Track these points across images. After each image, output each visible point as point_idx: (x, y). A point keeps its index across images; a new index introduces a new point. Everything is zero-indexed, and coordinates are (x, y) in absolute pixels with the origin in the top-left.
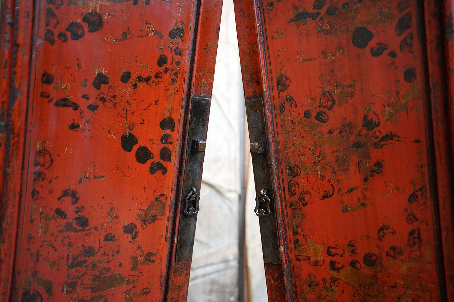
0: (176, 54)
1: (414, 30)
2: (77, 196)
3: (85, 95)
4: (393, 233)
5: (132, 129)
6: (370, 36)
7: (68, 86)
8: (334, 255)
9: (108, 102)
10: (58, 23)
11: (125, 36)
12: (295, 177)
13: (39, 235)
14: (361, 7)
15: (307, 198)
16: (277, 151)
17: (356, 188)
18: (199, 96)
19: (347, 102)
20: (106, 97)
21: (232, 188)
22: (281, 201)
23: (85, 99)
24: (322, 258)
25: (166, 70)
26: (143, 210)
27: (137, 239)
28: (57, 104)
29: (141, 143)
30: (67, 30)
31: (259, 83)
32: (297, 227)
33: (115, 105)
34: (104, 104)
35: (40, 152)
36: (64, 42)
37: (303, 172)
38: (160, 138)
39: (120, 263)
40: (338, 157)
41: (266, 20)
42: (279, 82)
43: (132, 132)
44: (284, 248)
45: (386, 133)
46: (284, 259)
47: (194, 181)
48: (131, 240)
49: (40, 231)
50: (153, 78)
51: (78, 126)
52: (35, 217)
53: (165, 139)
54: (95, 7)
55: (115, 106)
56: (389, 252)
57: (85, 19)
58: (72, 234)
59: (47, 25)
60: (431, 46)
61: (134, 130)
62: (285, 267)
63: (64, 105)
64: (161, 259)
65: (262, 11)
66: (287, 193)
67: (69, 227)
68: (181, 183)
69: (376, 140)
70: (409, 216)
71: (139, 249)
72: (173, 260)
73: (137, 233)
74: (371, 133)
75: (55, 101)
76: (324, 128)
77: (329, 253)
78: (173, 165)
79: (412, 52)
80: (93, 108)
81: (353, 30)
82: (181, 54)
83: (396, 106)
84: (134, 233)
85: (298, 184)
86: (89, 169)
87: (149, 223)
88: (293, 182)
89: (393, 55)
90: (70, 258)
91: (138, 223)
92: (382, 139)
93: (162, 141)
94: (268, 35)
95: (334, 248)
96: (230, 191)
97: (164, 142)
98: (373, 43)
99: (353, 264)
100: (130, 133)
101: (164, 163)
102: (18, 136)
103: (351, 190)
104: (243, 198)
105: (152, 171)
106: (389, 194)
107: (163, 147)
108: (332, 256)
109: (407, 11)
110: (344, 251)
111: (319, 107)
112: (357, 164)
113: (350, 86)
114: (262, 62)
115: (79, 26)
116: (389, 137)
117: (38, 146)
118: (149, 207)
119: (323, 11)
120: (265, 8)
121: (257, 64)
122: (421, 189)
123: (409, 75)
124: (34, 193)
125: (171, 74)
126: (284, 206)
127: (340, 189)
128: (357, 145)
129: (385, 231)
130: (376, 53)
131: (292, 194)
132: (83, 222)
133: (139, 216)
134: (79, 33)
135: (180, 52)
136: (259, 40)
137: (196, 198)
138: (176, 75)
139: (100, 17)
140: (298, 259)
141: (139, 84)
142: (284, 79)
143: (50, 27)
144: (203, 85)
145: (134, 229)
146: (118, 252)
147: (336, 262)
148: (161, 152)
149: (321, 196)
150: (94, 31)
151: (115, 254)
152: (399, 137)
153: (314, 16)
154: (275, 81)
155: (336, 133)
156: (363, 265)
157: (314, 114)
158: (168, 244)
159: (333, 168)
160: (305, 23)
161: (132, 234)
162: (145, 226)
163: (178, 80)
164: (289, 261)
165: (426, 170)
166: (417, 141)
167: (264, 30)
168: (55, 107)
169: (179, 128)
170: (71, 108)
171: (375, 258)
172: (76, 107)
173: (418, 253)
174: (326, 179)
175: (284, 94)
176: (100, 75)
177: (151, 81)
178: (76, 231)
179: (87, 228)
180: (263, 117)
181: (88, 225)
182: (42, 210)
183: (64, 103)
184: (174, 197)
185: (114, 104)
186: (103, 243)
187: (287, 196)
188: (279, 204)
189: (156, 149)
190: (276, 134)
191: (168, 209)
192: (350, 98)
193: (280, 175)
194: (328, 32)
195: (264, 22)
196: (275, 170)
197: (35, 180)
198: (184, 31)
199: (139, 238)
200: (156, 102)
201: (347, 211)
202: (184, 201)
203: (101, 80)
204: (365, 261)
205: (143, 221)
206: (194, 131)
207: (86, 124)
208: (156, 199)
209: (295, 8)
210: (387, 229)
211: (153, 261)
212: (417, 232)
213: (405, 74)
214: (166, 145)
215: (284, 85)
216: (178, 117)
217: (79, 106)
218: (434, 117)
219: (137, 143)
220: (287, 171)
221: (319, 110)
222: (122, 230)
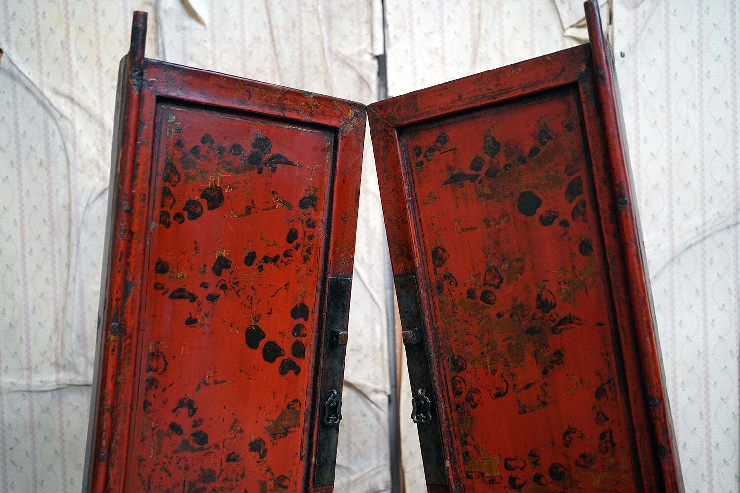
0: (309, 226)
1: (586, 196)
2: (195, 407)
3: (203, 283)
4: (581, 437)
5: (258, 320)
6: (538, 202)
7: (185, 274)
8: (514, 469)
9: (230, 289)
10: (174, 202)
11: (248, 210)
12: (459, 371)
13: (151, 456)
14: (525, 169)
15: (476, 398)
16: (436, 340)
17: (534, 383)
18: (338, 276)
19: (517, 279)
20: (227, 284)
21: (380, 387)
22: (444, 402)
23: (204, 288)
24: (498, 474)
25: (297, 247)
26: (272, 422)
27: (265, 459)
28: (172, 297)
29: (269, 337)
30: (184, 209)
31: (410, 257)
32: (466, 435)
33: (239, 293)
34: (225, 292)
35: (153, 354)
36: (180, 223)
37: (469, 366)
38: (291, 329)
39: (245, 490)
40: (510, 346)
41: (416, 181)
42: (435, 255)
43: (257, 324)
44: (451, 463)
45: (565, 316)
46: (451, 477)
47: (334, 381)
48: (259, 460)
49: (152, 452)
50: (282, 257)
51: (196, 321)
52: (146, 434)
53: (297, 330)
54: (214, 180)
56: (578, 462)
57: (204, 195)
58: (189, 454)
59: (163, 206)
60: (605, 216)
61: (260, 321)
62: (453, 487)
63: (180, 297)
64: (296, 484)
65: (410, 173)
66: (451, 391)
67: (185, 445)
68: (319, 384)
69: (553, 324)
70: (598, 414)
71: (268, 471)
72: (311, 484)
73: (265, 451)
74: (547, 315)
75: (170, 292)
76: (492, 311)
77: (507, 467)
78: (307, 363)
79: (586, 221)
80: (212, 298)
81: (518, 195)
82: (313, 226)
83: (573, 284)
84: (262, 451)
85: (464, 380)
86: (208, 372)
87: (281, 437)
88: (458, 378)
89: (565, 224)
90: (187, 483)
91: (267, 438)
92: (560, 324)
93: (293, 334)
94: (419, 198)
95: (513, 460)
96: (376, 391)
97: (296, 334)
98: (541, 211)
99: (537, 479)
100: (255, 326)
101: (297, 361)
102: (130, 337)
103: (528, 387)
104: (394, 401)
105: (283, 371)
106: (573, 389)
107: (295, 341)
108: (511, 470)
109: (576, 175)
110: (525, 463)
111: (485, 285)
112: (533, 354)
113: (519, 260)
114: (413, 232)
115: (197, 204)
116: (568, 320)
117: (151, 347)
118: (280, 418)
119: (482, 173)
120: (414, 168)
121: (407, 233)
122: (609, 382)
123: (585, 248)
124: (146, 404)
125: (303, 250)
126: (448, 409)
127: (515, 385)
128: (532, 331)
129: (572, 435)
130: (546, 221)
131: (458, 393)
132: (201, 438)
133: (268, 429)
134: (197, 212)
135: (313, 223)
136: (409, 206)
137: (337, 402)
138: (309, 251)
139: (220, 192)
140: (469, 477)
141: (265, 266)
142: (440, 252)
143: (165, 208)
144: (341, 262)
145: (263, 446)
146: (243, 476)
147: (516, 478)
148: (293, 347)
149: (493, 395)
150: (213, 208)
151: (239, 478)
152: (579, 320)
153: (473, 178)
154: (430, 254)
155: (506, 316)
156: (549, 479)
157: (478, 294)
158: (304, 463)
159: (505, 359)
160: (462, 186)
161: (259, 452)
162: (275, 441)
163: (312, 257)
164: (458, 479)
165: (612, 358)
166: (600, 325)
167: (414, 194)
168: (170, 300)
169: (314, 316)
170: (188, 300)
171: (562, 469)
172: (193, 298)
173: (612, 461)
174: (497, 374)
175: (441, 270)
176: (221, 258)
177: (279, 262)
178: (193, 450)
179: (206, 446)
180: (417, 299)
181: (207, 442)
182: (155, 425)
183: (180, 294)
184: (309, 403)
185: (236, 292)
186: (225, 465)
187: (451, 395)
188: (442, 406)
189: (286, 345)
190: (434, 319)
191: (302, 419)
192: (519, 274)
193: (442, 370)
194: (489, 197)
195: (412, 185)
196: (434, 364)
197: (147, 389)
198: (316, 198)
199: (269, 457)
200: (285, 285)
201: (525, 412)
202: (323, 407)
203: (222, 264)
204: (551, 474)
205: (272, 435)
206: (332, 319)
207: (205, 318)
208: (288, 407)
209: (450, 168)
210: (574, 433)
211: (286, 487)
212: (608, 434)
213: (580, 246)
214: (299, 338)
215: (440, 259)
216: (313, 302)
217: (197, 297)
218: (615, 296)
219: (263, 337)
220: (449, 365)
221: (484, 289)
222: (247, 447)
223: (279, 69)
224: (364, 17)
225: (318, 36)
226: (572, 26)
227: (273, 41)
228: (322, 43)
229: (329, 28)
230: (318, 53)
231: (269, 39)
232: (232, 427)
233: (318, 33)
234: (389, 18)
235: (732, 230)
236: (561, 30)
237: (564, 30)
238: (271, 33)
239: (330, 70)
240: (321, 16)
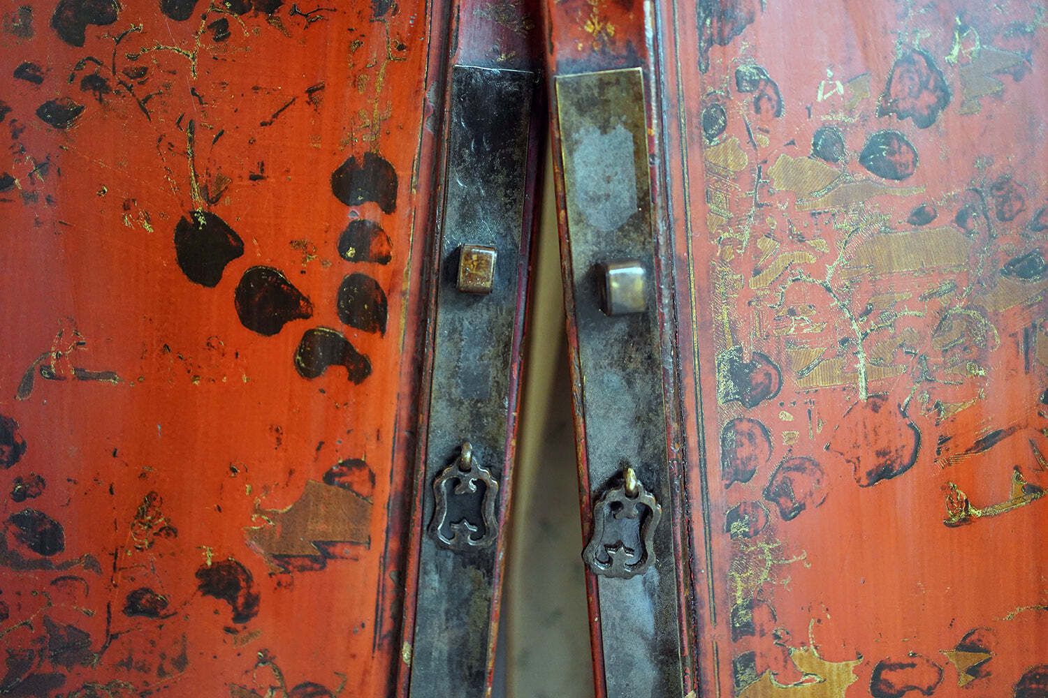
2: (18, 440)
3: (26, 66)
5: (218, 198)
9: (118, 92)
20: (106, 73)
23: (28, 83)
26: (275, 516)
29: (257, 253)
33: (146, 106)
34: (101, 100)
38: (334, 236)
48: (231, 623)
51: (8, 182)
55: (145, 111)
58: (4, 573)
61: (224, 202)
71: (263, 661)
73: (252, 602)
80: (59, 115)
84: (241, 601)
86: (55, 341)
87: (303, 569)
91: (257, 562)
97: (351, 251)
100: (209, 216)
101: (359, 339)
105: (308, 364)
107: (348, 273)
111: (881, 112)
118: (301, 508)
132: (44, 536)
133: (260, 536)
141: (236, 21)
145: (243, 584)
146: (181, 662)
148: (341, 292)
151: (168, 666)
157: (856, 141)
161: (232, 600)
162: (285, 579)
169: (413, 199)
178: (18, 564)
179: (58, 558)
181: (61, 548)
185: (140, 103)
186: (123, 622)
189: (319, 281)
191: (380, 521)
199: (263, 622)
200: (310, 91)
203: (85, 9)
205: (275, 557)
207: (38, 175)
208: (329, 478)
214: (363, 268)
216: (412, 153)
217: (9, 109)
221: (876, 128)
222: (193, 583)
232: (140, 516)
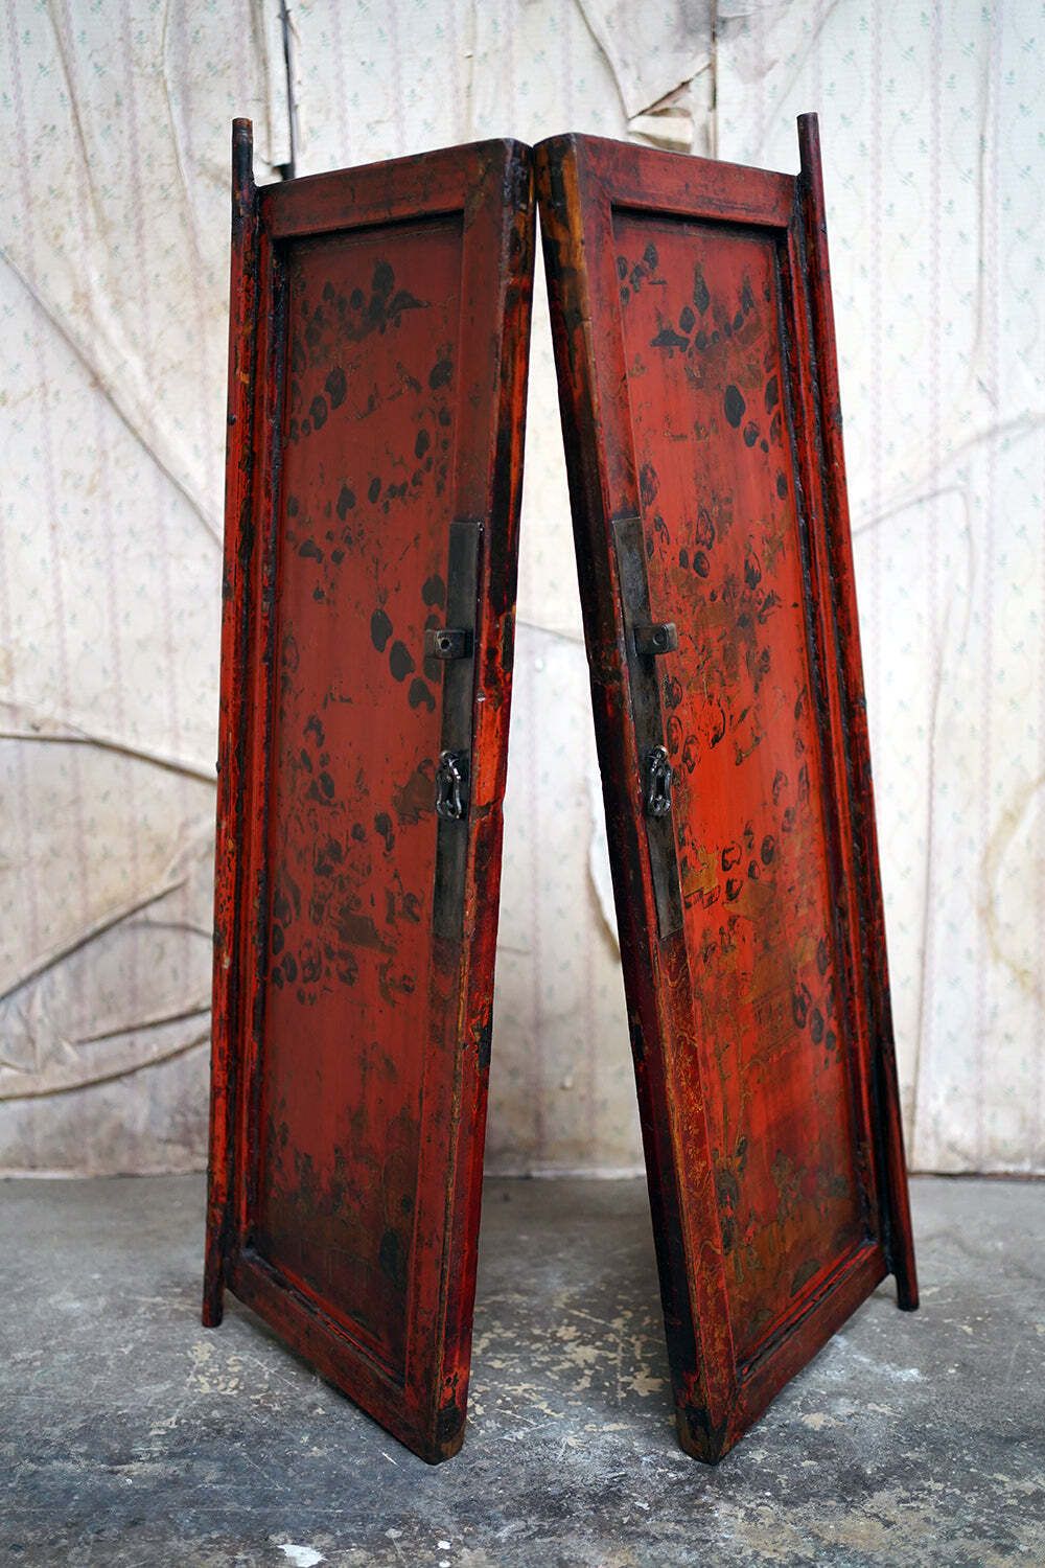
92: (765, 607)
223: (93, 190)
224: (252, 91)
225: (166, 126)
226: (642, 113)
227: (80, 133)
228: (174, 143)
229: (187, 112)
230: (168, 161)
231: (72, 131)
233: (165, 121)
234: (297, 91)
235: (927, 505)
236: (623, 120)
237: (629, 120)
238: (76, 117)
239: (189, 193)
240: (170, 86)
